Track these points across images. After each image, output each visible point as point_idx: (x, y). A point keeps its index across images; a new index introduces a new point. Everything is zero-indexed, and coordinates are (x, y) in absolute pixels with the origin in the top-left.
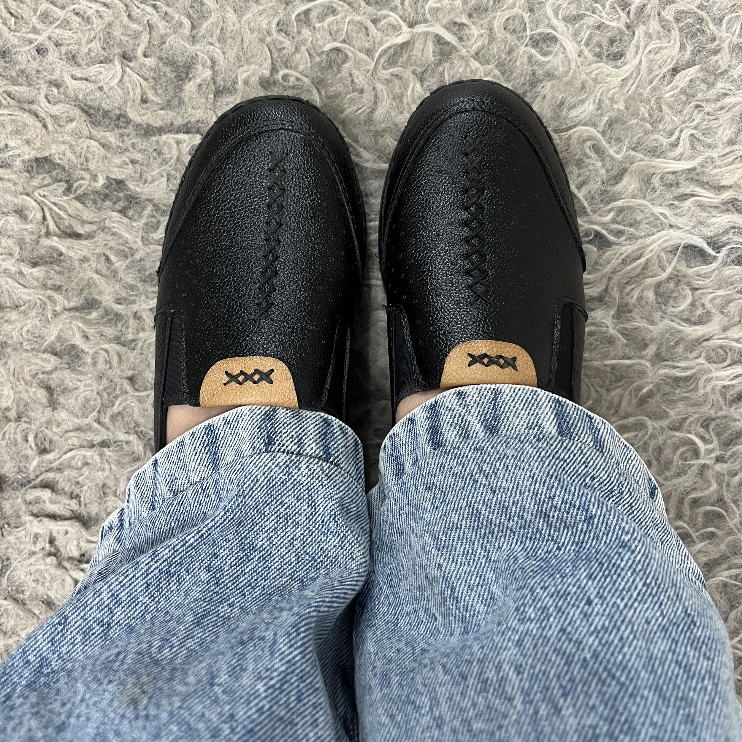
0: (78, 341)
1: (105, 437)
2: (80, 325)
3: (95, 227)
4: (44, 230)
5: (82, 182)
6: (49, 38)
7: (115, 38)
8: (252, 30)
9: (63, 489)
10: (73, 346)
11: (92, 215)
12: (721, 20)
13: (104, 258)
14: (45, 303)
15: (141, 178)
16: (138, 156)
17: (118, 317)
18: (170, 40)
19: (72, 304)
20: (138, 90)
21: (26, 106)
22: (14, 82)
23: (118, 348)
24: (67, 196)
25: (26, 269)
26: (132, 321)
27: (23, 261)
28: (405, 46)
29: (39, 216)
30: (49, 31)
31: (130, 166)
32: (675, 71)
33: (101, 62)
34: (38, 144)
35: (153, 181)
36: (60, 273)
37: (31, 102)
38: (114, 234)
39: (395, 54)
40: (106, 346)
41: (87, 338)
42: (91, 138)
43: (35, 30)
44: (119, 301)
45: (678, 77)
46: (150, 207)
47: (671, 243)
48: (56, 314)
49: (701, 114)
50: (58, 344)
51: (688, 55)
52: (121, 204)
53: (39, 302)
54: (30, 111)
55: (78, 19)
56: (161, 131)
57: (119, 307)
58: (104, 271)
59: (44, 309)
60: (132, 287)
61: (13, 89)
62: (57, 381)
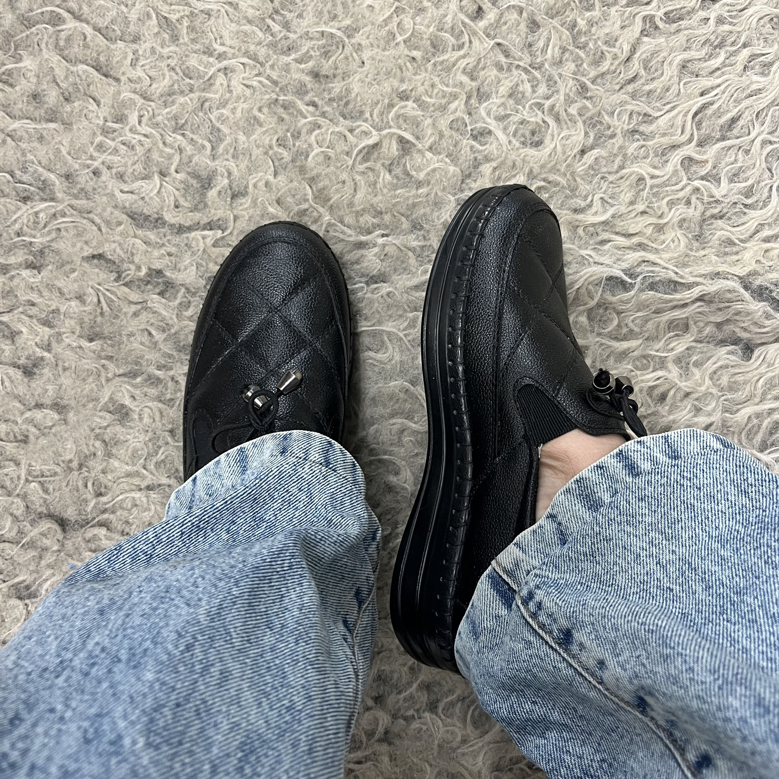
0: (127, 402)
1: (150, 483)
2: (128, 387)
3: (139, 307)
4: (99, 311)
5: (128, 272)
6: (103, 163)
7: (153, 160)
8: (258, 147)
9: (116, 528)
10: (123, 406)
11: (137, 296)
12: (613, 113)
13: (146, 333)
14: (100, 371)
15: (175, 268)
16: (173, 250)
17: (159, 380)
18: (195, 159)
19: (121, 371)
20: (172, 198)
21: (86, 216)
22: (76, 197)
23: (160, 405)
24: (117, 282)
25: (85, 344)
26: (170, 384)
27: (82, 337)
28: (376, 146)
29: (95, 300)
30: (103, 157)
31: (167, 257)
32: (583, 152)
33: (143, 179)
34: (94, 243)
35: (186, 269)
36: (112, 346)
37: (90, 212)
38: (155, 312)
39: (368, 153)
40: (149, 404)
41: (133, 397)
42: (135, 236)
43: (92, 158)
44: (159, 368)
45: (586, 156)
46: (183, 290)
47: (595, 277)
48: (108, 380)
49: (606, 183)
50: (110, 405)
51: (591, 140)
52: (161, 288)
53: (95, 370)
54: (88, 219)
55: (125, 148)
56: (190, 229)
57: (159, 372)
58: (147, 343)
59: (99, 376)
60: (170, 356)
61: (74, 202)
62: (110, 435)
